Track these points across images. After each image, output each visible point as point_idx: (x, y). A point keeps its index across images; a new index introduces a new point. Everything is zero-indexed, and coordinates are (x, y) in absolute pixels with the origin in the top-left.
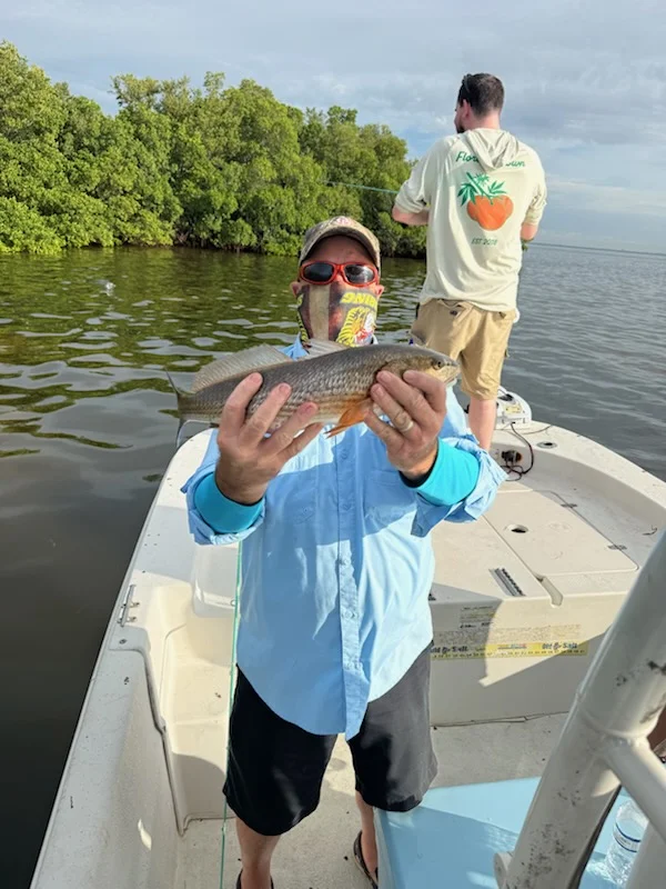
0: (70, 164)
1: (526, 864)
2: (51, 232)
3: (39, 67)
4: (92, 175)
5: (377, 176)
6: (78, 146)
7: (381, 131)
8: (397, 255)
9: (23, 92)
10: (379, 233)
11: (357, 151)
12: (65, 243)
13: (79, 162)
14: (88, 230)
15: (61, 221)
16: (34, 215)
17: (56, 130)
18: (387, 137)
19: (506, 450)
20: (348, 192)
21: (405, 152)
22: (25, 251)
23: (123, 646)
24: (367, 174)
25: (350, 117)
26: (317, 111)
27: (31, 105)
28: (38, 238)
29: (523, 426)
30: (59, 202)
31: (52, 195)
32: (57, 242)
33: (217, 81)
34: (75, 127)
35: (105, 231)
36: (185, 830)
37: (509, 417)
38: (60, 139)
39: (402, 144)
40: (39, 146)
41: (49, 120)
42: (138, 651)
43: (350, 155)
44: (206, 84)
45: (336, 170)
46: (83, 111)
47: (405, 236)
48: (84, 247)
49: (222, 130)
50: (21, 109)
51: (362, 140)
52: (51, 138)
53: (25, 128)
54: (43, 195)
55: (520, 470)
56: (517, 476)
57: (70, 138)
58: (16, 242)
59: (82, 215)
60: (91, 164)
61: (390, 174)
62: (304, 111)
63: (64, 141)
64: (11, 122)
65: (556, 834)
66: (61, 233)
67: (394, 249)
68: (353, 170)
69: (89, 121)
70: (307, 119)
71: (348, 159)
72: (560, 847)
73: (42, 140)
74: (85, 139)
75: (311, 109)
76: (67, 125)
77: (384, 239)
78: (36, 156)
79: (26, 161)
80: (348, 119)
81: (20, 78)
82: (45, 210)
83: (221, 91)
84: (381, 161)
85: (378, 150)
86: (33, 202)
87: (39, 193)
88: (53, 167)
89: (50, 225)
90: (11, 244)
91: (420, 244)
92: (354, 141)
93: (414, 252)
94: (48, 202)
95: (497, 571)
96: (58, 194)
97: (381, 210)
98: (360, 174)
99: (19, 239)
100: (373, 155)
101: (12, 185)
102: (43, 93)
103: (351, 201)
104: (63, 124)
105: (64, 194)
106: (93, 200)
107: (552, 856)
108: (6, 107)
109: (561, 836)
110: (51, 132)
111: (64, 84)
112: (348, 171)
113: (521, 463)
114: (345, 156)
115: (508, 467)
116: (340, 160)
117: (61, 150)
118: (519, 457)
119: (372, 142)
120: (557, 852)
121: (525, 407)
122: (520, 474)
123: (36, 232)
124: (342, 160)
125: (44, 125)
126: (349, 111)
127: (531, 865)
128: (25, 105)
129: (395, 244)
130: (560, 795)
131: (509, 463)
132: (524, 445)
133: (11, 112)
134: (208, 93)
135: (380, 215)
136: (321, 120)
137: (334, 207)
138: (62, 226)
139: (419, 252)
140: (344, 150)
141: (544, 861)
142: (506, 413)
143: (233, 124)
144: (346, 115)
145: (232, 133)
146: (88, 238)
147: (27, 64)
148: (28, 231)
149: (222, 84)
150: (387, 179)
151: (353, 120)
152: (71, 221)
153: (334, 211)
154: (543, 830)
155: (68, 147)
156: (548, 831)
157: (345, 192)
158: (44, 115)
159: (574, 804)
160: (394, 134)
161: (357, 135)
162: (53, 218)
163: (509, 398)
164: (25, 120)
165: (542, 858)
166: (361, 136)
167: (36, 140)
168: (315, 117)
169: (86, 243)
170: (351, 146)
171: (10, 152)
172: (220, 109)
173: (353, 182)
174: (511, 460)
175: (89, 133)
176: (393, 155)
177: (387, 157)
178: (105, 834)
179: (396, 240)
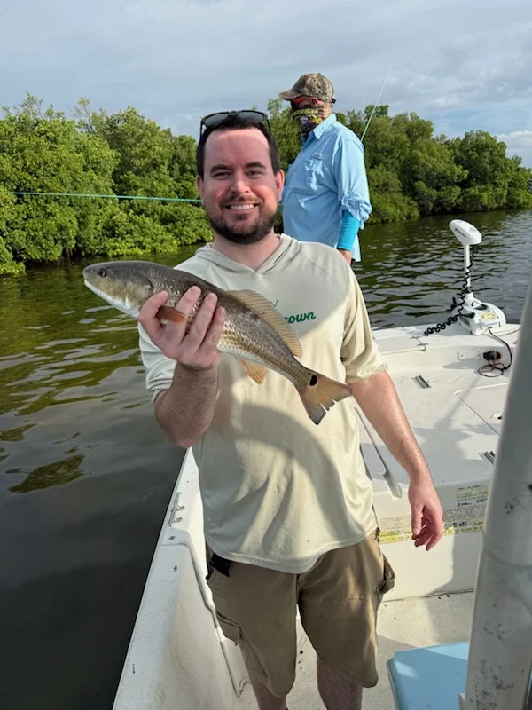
0: (179, 185)
1: (474, 701)
2: (170, 236)
3: (152, 121)
4: (194, 190)
5: (410, 154)
6: (183, 171)
7: (409, 118)
8: (433, 213)
9: (144, 140)
10: (416, 198)
11: (392, 137)
12: (179, 242)
13: (184, 182)
14: (194, 231)
15: (176, 227)
16: (158, 226)
17: (167, 163)
18: (415, 121)
19: (486, 351)
20: (388, 170)
21: (432, 130)
22: (154, 251)
23: (172, 541)
24: (401, 153)
25: (383, 110)
26: (356, 112)
27: (149, 148)
28: (162, 242)
29: (500, 329)
30: (173, 214)
31: (168, 209)
32: (175, 242)
33: (277, 105)
34: (179, 158)
35: (207, 230)
36: (241, 691)
37: (486, 323)
38: (170, 168)
39: (429, 123)
40: (156, 176)
41: (162, 156)
42: (184, 544)
43: (386, 141)
44: (269, 109)
45: (376, 155)
46: (184, 145)
47: (439, 197)
48: (193, 244)
49: (284, 140)
50: (143, 152)
51: (394, 127)
52: (164, 168)
53: (146, 164)
54: (162, 210)
55: (502, 367)
56: (500, 372)
57: (177, 166)
58: (147, 245)
59: (189, 221)
60: (193, 182)
61: (421, 150)
62: (346, 114)
63: (173, 169)
64: (137, 162)
65: (492, 670)
66: (176, 236)
67: (431, 209)
68: (390, 152)
69: (189, 152)
70: (349, 119)
71: (385, 144)
72: (498, 682)
73: (158, 171)
74: (187, 165)
75: (351, 111)
76: (174, 157)
77: (421, 202)
78: (155, 183)
79: (149, 187)
80: (381, 113)
81: (141, 130)
82: (165, 220)
83: (281, 111)
84: (412, 142)
85: (409, 133)
86: (156, 216)
87: (159, 210)
88: (167, 189)
89: (168, 230)
90: (144, 248)
91: (453, 201)
92: (389, 129)
93: (449, 209)
94: (166, 215)
95: (486, 454)
96: (172, 208)
97: (416, 180)
98: (396, 154)
99: (149, 244)
100: (405, 137)
101: (141, 206)
102: (157, 138)
103: (391, 177)
104: (171, 157)
105: (176, 207)
106: (196, 208)
107: (494, 692)
108: (133, 152)
109: (497, 672)
110: (164, 164)
111: (169, 130)
112: (386, 153)
113: (501, 360)
114: (383, 142)
115: (491, 365)
116: (378, 146)
117: (171, 176)
118: (499, 356)
119: (404, 127)
120: (497, 687)
121: (500, 313)
122: (502, 370)
123: (160, 237)
124: (380, 146)
125: (158, 160)
126: (382, 107)
127: (478, 702)
128: (145, 148)
129: (431, 205)
130: (486, 630)
131: (491, 362)
132: (502, 345)
133: (137, 156)
134: (272, 115)
135: (416, 183)
136: (360, 118)
137: (377, 184)
138: (177, 231)
139: (453, 208)
140: (381, 138)
141: (488, 697)
142: (483, 320)
143: (292, 135)
144: (379, 111)
145: (292, 141)
146: (195, 237)
147: (145, 119)
148: (155, 237)
149: (281, 106)
150: (419, 154)
151: (386, 113)
152: (183, 226)
153: (377, 186)
154: (480, 665)
155: (176, 173)
156: (484, 666)
157: (385, 169)
158: (159, 153)
159: (499, 637)
160: (420, 118)
161: (391, 124)
162: (170, 226)
163: (484, 307)
164: (146, 160)
165: (485, 694)
166: (393, 125)
167: (154, 172)
168: (355, 117)
169: (194, 241)
170: (386, 134)
171: (138, 183)
172: (281, 125)
173: (390, 161)
174: (492, 358)
175: (189, 159)
176: (423, 135)
177: (417, 137)
178: (160, 693)
179: (432, 201)
